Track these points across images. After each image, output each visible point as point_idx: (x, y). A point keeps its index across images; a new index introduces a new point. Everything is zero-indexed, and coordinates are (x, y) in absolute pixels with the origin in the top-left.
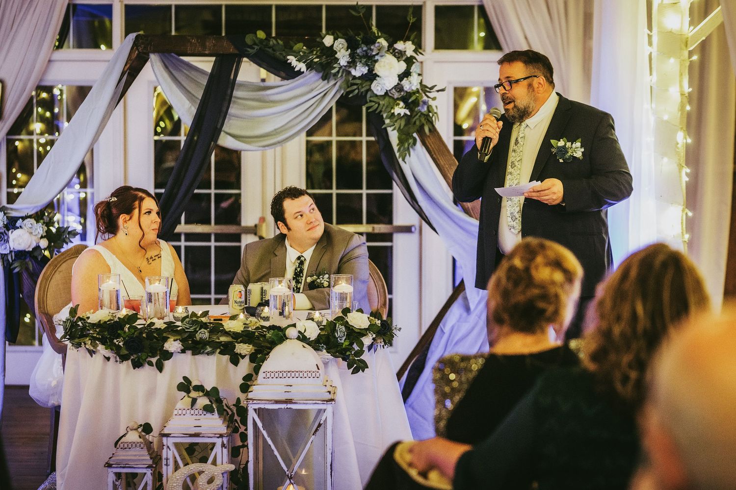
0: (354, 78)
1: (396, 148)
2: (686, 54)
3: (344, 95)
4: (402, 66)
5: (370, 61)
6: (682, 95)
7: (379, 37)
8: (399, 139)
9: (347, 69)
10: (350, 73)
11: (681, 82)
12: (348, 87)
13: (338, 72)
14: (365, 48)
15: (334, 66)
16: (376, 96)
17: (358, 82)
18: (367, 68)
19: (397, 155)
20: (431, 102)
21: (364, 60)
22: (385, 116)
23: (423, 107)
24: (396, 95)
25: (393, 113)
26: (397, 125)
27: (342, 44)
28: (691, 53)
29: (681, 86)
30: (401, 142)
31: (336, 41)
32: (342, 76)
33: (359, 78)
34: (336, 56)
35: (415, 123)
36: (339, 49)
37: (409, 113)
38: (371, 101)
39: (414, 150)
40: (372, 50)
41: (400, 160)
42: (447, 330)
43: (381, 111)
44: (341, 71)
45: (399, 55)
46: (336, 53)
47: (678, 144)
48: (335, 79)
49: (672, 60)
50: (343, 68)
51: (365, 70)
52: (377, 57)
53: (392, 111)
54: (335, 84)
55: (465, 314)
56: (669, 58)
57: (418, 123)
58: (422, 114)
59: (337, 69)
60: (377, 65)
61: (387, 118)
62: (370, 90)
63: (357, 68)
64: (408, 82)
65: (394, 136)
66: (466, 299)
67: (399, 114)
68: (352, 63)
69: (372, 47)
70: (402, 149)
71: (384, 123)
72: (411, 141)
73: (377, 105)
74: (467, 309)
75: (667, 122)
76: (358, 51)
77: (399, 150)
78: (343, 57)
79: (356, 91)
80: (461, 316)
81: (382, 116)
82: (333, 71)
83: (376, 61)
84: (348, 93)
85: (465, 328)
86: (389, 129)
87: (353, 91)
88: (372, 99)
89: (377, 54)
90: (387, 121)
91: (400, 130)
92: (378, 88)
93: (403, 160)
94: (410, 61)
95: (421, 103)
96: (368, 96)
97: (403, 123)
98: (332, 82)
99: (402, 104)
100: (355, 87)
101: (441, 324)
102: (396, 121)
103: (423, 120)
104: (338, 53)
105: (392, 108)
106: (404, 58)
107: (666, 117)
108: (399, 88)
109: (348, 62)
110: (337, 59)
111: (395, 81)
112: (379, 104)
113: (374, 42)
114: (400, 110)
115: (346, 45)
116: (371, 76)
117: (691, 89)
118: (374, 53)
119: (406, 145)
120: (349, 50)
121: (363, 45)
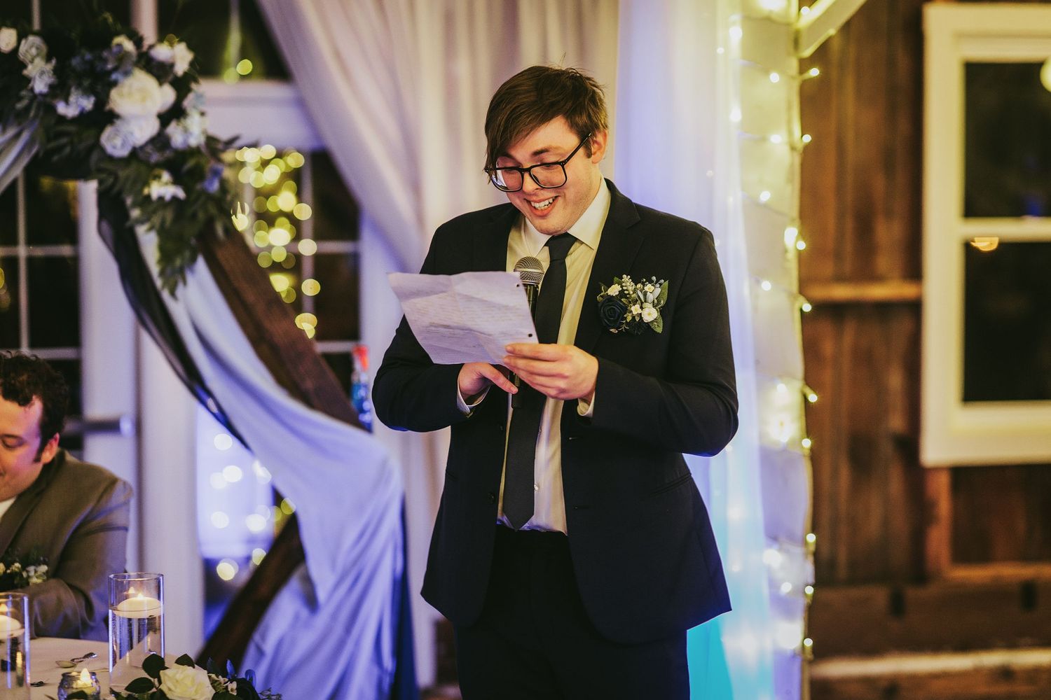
0: (62, 119)
1: (154, 269)
2: (794, 64)
3: (41, 154)
4: (165, 96)
5: (101, 85)
6: (793, 148)
7: (118, 34)
8: (162, 248)
9: (48, 100)
10: (53, 109)
11: (789, 122)
12: (49, 140)
13: (27, 109)
14: (88, 56)
15: (24, 93)
16: (111, 158)
17: (72, 128)
18: (92, 99)
19: (159, 283)
20: (227, 173)
21: (86, 83)
22: (129, 201)
23: (211, 183)
24: (155, 157)
25: (148, 197)
26: (156, 220)
27: (37, 48)
28: (804, 65)
29: (790, 133)
30: (166, 257)
31: (23, 42)
32: (36, 116)
33: (74, 120)
34: (25, 72)
35: (194, 216)
36: (29, 57)
37: (181, 194)
38: (100, 170)
39: (192, 271)
40: (105, 61)
41: (165, 295)
42: (269, 646)
43: (120, 193)
44: (35, 105)
45: (161, 71)
46: (24, 66)
47: (786, 251)
48: (19, 124)
49: (775, 77)
50: (40, 98)
51: (88, 103)
52: (114, 76)
53: (146, 191)
54: (17, 136)
55: (305, 613)
56: (767, 72)
57: (201, 216)
58: (210, 197)
59: (25, 102)
60: (114, 93)
61: (135, 205)
62: (97, 145)
63: (72, 99)
64: (180, 129)
65: (149, 244)
66: (308, 581)
67: (161, 198)
68: (60, 89)
69: (105, 54)
70: (168, 271)
71: (126, 216)
72: (187, 254)
73: (111, 180)
74: (311, 601)
75: (765, 206)
76: (75, 62)
77: (162, 273)
78: (40, 76)
79: (68, 150)
80: (297, 617)
81: (123, 203)
82: (19, 106)
83: (114, 84)
84: (49, 153)
85: (305, 641)
86: (141, 230)
87: (60, 149)
88: (103, 165)
89: (115, 69)
90: (135, 213)
91: (163, 233)
92: (116, 143)
93: (173, 294)
94: (182, 86)
95: (209, 175)
96: (95, 157)
97: (169, 215)
98: (11, 132)
99: (166, 176)
100: (64, 140)
101: (257, 637)
102: (154, 212)
103: (213, 210)
104: (30, 67)
105: (146, 183)
106: (171, 78)
107: (765, 196)
108: (160, 141)
109: (51, 87)
110: (28, 80)
111: (151, 128)
112: (116, 178)
113: (107, 44)
114: (163, 188)
115: (44, 49)
116: (103, 117)
117: (807, 138)
118: (110, 66)
119: (178, 262)
120: (54, 61)
121: (83, 51)
